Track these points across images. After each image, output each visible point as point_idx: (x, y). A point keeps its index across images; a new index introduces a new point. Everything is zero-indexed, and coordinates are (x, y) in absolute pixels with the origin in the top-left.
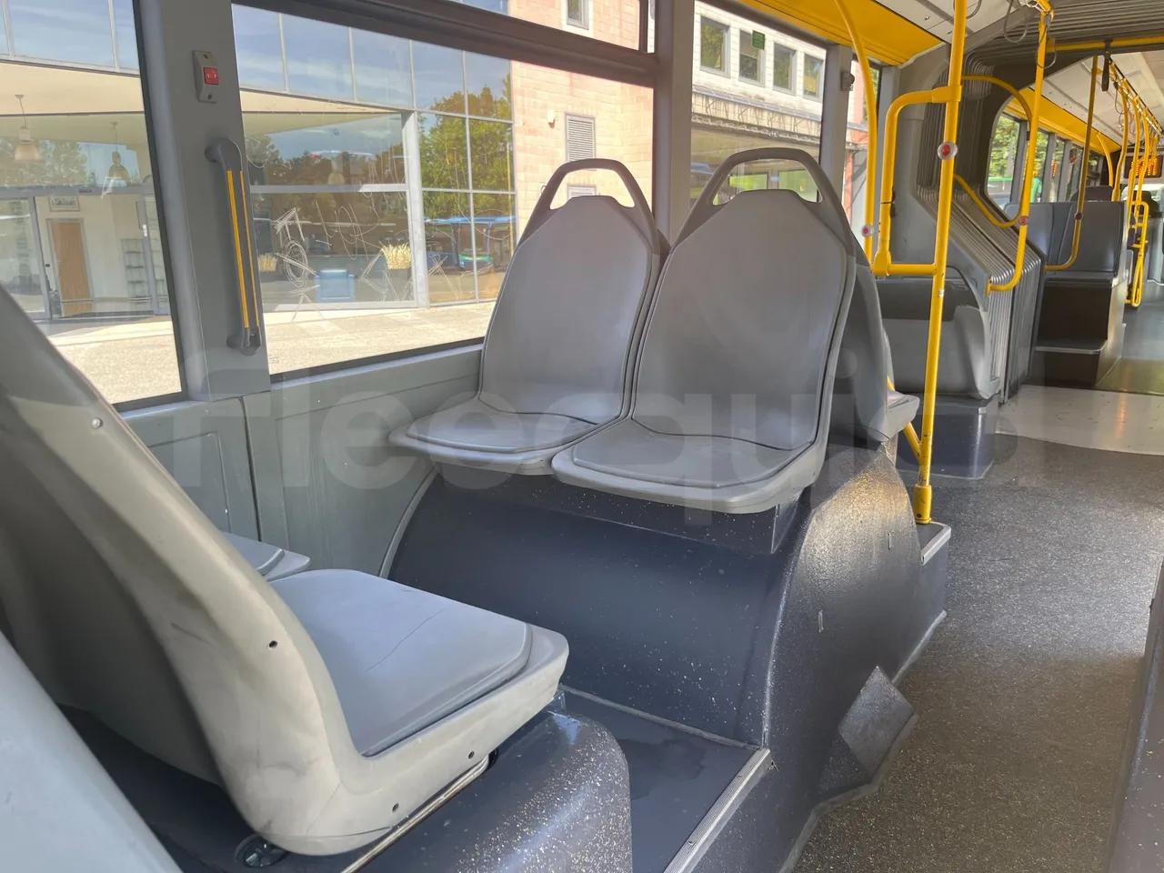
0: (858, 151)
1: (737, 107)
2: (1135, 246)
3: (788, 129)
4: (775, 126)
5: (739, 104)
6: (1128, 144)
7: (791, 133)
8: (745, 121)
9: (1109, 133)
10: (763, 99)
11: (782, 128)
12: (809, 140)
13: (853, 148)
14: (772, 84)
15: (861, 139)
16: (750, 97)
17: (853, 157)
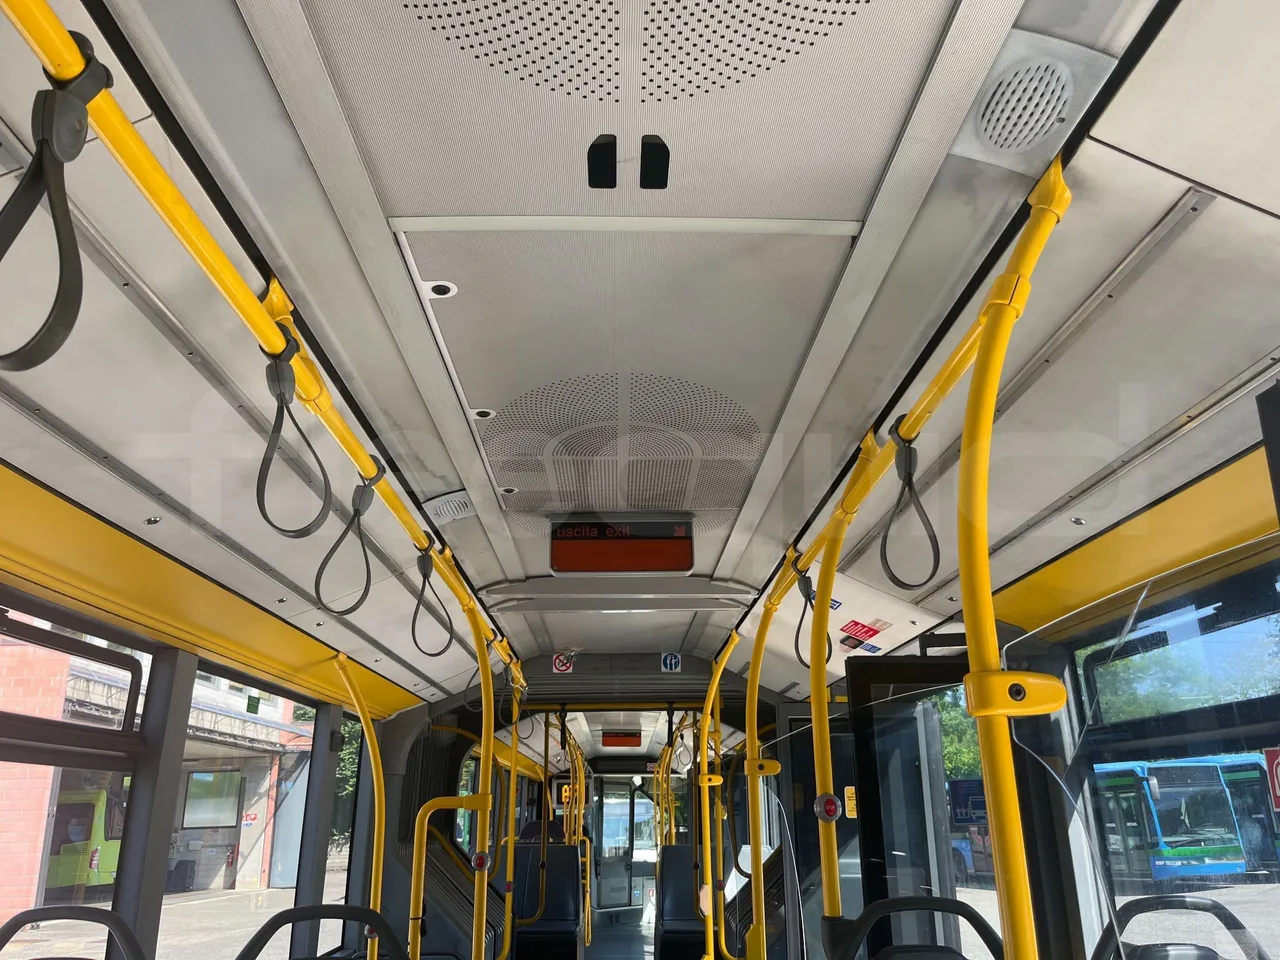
0: (285, 753)
3: (207, 726)
7: (211, 731)
11: (199, 725)
12: (232, 740)
13: (281, 749)
15: (290, 740)
17: (280, 760)
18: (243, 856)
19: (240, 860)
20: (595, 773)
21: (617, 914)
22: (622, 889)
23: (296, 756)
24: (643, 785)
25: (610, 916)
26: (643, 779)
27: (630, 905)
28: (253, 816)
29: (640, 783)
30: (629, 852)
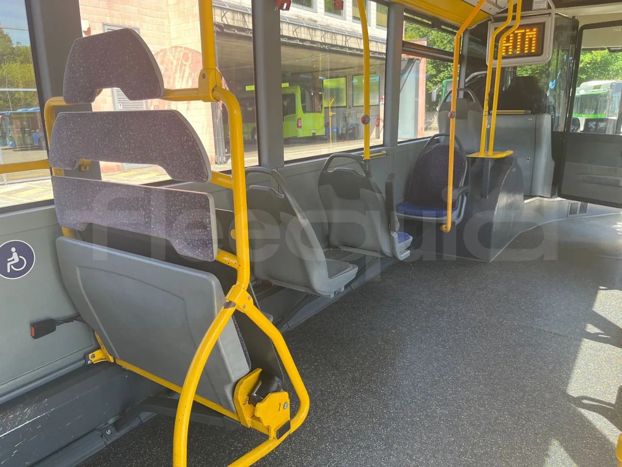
1: (291, 26)
4: (328, 41)
5: (293, 24)
8: (299, 37)
10: (315, 21)
14: (323, 10)
16: (304, 19)
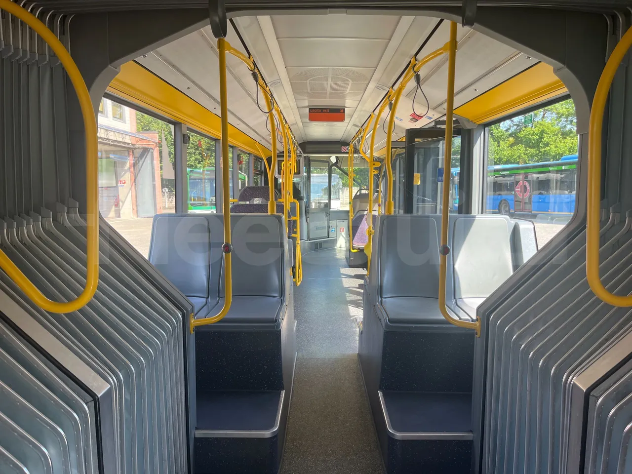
0: (135, 149)
2: (293, 235)
6: (277, 152)
9: (263, 143)
13: (132, 146)
15: (137, 142)
17: (133, 152)
18: (122, 202)
19: (121, 204)
20: (304, 153)
21: (321, 244)
22: (323, 228)
23: (141, 150)
24: (337, 162)
25: (316, 244)
26: (337, 157)
27: (329, 237)
28: (124, 182)
29: (335, 161)
30: (328, 205)
